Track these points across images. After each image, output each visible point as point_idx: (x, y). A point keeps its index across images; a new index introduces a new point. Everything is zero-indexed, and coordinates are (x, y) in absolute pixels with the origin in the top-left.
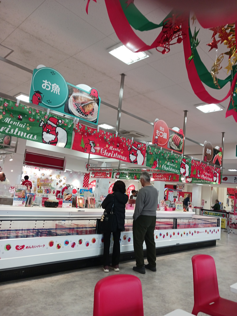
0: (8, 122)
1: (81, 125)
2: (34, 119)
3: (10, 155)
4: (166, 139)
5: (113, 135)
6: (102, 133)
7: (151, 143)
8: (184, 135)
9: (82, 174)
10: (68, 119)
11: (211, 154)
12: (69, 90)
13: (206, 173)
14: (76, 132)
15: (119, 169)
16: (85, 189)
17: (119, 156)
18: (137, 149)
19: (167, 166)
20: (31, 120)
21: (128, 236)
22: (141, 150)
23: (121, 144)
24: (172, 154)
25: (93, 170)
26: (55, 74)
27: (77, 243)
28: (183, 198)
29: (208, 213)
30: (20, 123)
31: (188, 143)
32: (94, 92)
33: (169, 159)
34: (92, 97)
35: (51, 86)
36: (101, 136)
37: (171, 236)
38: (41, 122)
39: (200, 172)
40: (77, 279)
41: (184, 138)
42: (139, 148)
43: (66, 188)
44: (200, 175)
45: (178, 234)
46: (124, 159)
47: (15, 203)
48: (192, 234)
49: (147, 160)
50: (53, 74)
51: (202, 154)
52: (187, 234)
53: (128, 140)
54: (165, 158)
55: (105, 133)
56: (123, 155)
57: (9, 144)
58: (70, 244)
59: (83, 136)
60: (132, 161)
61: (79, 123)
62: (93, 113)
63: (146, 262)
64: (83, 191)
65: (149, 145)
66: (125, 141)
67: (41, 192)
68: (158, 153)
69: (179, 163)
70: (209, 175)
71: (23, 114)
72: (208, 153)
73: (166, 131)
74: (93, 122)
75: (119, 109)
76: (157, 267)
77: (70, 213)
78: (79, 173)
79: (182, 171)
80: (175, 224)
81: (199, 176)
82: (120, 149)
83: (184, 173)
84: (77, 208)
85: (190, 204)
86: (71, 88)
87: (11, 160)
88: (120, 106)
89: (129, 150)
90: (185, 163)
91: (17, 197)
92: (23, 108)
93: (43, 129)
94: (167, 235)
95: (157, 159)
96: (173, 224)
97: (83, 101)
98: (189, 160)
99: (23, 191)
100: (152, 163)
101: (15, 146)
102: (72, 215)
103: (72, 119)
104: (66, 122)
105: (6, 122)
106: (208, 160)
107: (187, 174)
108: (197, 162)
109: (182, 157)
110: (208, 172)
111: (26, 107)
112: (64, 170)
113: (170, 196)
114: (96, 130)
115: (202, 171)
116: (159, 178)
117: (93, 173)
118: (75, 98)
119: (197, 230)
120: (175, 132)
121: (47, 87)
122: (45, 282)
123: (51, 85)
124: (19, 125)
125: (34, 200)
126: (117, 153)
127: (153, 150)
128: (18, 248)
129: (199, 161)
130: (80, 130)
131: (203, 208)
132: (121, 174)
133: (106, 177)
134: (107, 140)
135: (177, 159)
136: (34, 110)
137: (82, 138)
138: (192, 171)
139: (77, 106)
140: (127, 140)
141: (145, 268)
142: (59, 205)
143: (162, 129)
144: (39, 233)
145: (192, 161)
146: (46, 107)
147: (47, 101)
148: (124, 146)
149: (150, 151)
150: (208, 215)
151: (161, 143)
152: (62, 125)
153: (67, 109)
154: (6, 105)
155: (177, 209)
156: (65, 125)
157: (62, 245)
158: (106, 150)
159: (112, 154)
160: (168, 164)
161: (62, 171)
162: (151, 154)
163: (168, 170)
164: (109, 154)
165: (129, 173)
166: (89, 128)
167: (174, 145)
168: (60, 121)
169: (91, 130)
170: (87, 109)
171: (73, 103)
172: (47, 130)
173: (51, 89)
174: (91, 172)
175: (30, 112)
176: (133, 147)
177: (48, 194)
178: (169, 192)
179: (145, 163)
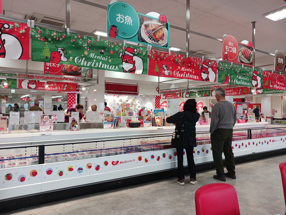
0: (93, 57)
1: (154, 51)
2: (114, 51)
3: (93, 86)
4: (236, 53)
5: (184, 56)
6: (174, 56)
7: (221, 59)
8: (253, 47)
9: (153, 97)
10: (142, 47)
11: (282, 63)
12: (140, 20)
13: (279, 82)
14: (150, 59)
15: (188, 89)
16: (158, 110)
17: (191, 76)
18: (208, 67)
19: (239, 80)
20: (112, 52)
21: (206, 149)
22: (212, 67)
23: (192, 64)
24: (243, 68)
25: (164, 92)
26: (126, 7)
27: (161, 157)
28: (252, 109)
29: (281, 121)
30: (102, 57)
31: (258, 54)
32: (163, 18)
33: (240, 73)
34: (161, 23)
35: (124, 19)
36: (173, 59)
37: (246, 146)
38: (120, 54)
39: (273, 82)
40: (165, 187)
41: (254, 50)
42: (210, 65)
43: (142, 110)
44: (273, 85)
45: (253, 143)
46: (196, 78)
47: (105, 126)
48: (268, 143)
49: (219, 76)
50: (124, 7)
51: (274, 64)
52: (262, 143)
53: (199, 59)
54: (236, 73)
55: (176, 55)
56: (194, 74)
57: (92, 77)
58: (156, 158)
59: (156, 61)
60: (204, 79)
61: (152, 50)
62: (163, 38)
63: (226, 170)
64: (156, 112)
65: (219, 62)
66: (195, 61)
67: (125, 115)
68: (229, 69)
69: (250, 75)
70: (282, 84)
71: (104, 48)
72: (280, 62)
73: (235, 46)
74: (164, 46)
75: (187, 31)
76: (236, 175)
77: (151, 131)
78: (150, 97)
79: (254, 83)
80: (249, 134)
81: (271, 86)
82: (192, 69)
83: (256, 85)
84: (156, 126)
85: (262, 115)
86: (142, 17)
87: (95, 90)
88: (188, 27)
89: (200, 69)
90: (256, 75)
91: (106, 121)
92: (104, 42)
93: (122, 60)
94: (243, 145)
95: (229, 74)
96: (247, 134)
97: (154, 28)
98: (260, 71)
99: (110, 115)
100: (224, 79)
101: (96, 78)
102: (152, 133)
103: (145, 46)
104: (141, 50)
105: (91, 57)
106: (280, 69)
107: (259, 86)
108: (268, 72)
109: (253, 69)
110: (281, 82)
111: (105, 42)
112: (138, 95)
113: (239, 109)
114: (168, 53)
115: (275, 81)
116: (229, 93)
117: (164, 95)
118: (146, 26)
119: (272, 138)
120: (245, 46)
121: (121, 20)
122: (139, 191)
123: (124, 17)
124: (102, 59)
125: (120, 122)
126: (189, 73)
127: (224, 65)
128: (114, 163)
129: (270, 72)
130: (154, 56)
131: (274, 118)
132: (191, 93)
133: (176, 97)
134: (179, 62)
135: (248, 72)
136: (113, 43)
137: (156, 63)
138: (264, 82)
139: (148, 33)
140: (197, 59)
141: (226, 177)
142: (141, 125)
143: (231, 44)
144: (128, 150)
145: (264, 72)
146: (122, 39)
147: (123, 33)
148: (195, 66)
149: (221, 67)
150: (280, 124)
151: (231, 58)
152: (138, 53)
153: (140, 38)
154: (89, 42)
155: (250, 121)
156: (140, 53)
157: (149, 159)
158: (178, 72)
159: (184, 75)
160: (240, 77)
161: (136, 96)
162: (222, 70)
163: (240, 84)
164: (182, 75)
165: (198, 91)
166: (161, 53)
167: (245, 58)
168: (135, 50)
169: (163, 55)
170: (158, 35)
171: (145, 31)
172: (126, 59)
173: (125, 21)
174: (162, 94)
175: (109, 46)
176: (204, 65)
177: (131, 116)
178: (238, 106)
179: (217, 79)
